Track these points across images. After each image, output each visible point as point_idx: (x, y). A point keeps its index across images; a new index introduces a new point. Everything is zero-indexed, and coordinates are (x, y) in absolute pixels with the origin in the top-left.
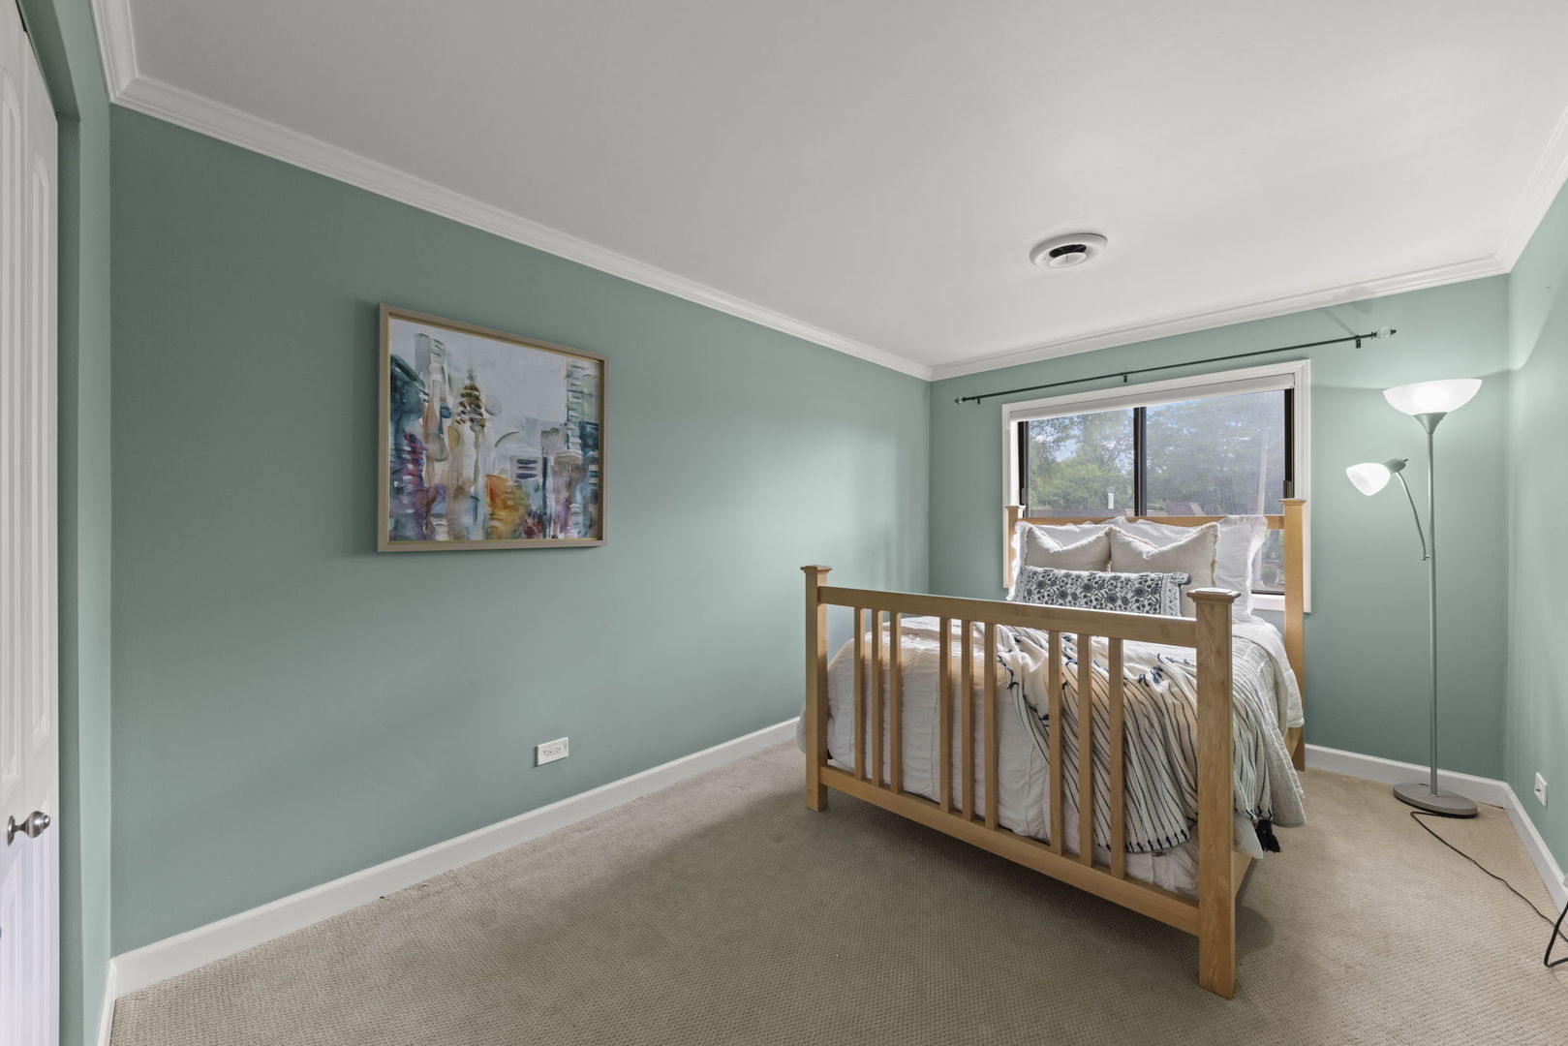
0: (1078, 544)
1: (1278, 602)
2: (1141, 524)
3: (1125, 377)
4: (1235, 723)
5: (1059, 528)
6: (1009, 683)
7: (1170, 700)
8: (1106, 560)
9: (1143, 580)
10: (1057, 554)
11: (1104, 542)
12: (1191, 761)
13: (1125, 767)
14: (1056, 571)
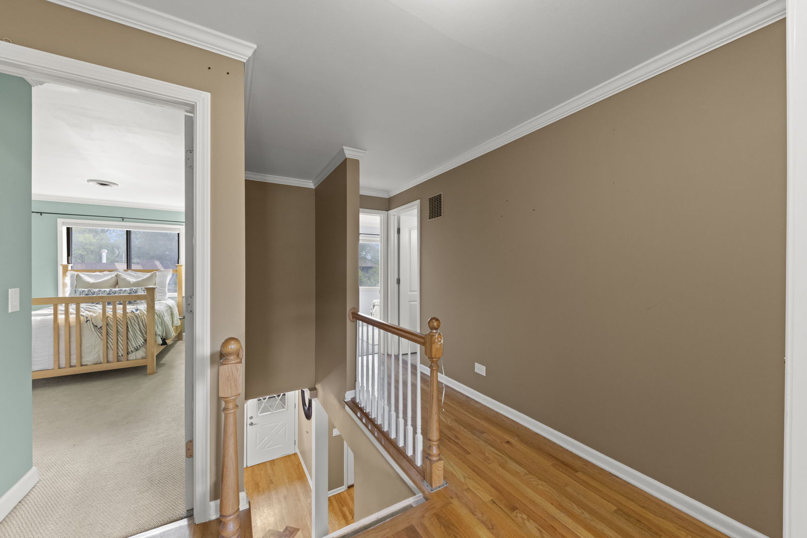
0: (101, 280)
1: (175, 295)
2: (129, 272)
3: (123, 219)
4: (156, 316)
5: (92, 273)
6: (86, 320)
7: (140, 314)
8: (116, 284)
9: (131, 290)
10: (93, 284)
11: (115, 278)
12: (145, 326)
13: (127, 333)
14: (94, 290)
